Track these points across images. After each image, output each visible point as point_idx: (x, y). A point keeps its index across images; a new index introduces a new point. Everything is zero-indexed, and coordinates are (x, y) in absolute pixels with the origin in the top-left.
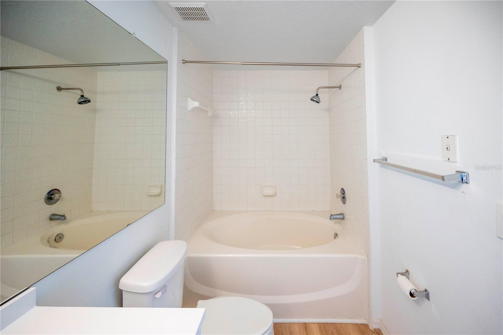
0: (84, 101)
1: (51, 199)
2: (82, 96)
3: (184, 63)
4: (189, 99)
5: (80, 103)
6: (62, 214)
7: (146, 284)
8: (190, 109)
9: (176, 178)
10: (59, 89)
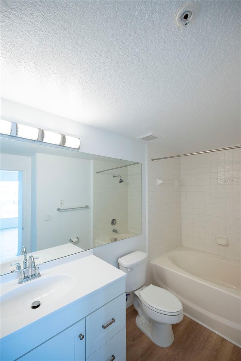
0: (121, 181)
1: (113, 223)
2: (121, 179)
3: (152, 161)
4: (157, 179)
5: (120, 182)
6: (116, 230)
7: (125, 264)
8: (157, 185)
9: (149, 222)
10: (114, 176)
